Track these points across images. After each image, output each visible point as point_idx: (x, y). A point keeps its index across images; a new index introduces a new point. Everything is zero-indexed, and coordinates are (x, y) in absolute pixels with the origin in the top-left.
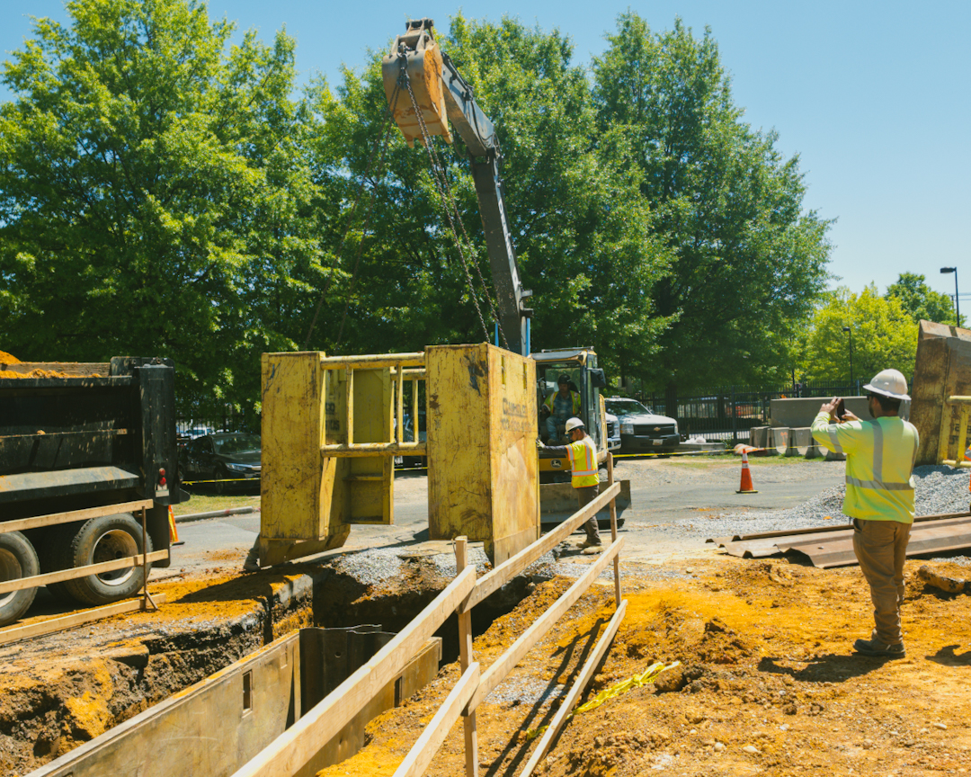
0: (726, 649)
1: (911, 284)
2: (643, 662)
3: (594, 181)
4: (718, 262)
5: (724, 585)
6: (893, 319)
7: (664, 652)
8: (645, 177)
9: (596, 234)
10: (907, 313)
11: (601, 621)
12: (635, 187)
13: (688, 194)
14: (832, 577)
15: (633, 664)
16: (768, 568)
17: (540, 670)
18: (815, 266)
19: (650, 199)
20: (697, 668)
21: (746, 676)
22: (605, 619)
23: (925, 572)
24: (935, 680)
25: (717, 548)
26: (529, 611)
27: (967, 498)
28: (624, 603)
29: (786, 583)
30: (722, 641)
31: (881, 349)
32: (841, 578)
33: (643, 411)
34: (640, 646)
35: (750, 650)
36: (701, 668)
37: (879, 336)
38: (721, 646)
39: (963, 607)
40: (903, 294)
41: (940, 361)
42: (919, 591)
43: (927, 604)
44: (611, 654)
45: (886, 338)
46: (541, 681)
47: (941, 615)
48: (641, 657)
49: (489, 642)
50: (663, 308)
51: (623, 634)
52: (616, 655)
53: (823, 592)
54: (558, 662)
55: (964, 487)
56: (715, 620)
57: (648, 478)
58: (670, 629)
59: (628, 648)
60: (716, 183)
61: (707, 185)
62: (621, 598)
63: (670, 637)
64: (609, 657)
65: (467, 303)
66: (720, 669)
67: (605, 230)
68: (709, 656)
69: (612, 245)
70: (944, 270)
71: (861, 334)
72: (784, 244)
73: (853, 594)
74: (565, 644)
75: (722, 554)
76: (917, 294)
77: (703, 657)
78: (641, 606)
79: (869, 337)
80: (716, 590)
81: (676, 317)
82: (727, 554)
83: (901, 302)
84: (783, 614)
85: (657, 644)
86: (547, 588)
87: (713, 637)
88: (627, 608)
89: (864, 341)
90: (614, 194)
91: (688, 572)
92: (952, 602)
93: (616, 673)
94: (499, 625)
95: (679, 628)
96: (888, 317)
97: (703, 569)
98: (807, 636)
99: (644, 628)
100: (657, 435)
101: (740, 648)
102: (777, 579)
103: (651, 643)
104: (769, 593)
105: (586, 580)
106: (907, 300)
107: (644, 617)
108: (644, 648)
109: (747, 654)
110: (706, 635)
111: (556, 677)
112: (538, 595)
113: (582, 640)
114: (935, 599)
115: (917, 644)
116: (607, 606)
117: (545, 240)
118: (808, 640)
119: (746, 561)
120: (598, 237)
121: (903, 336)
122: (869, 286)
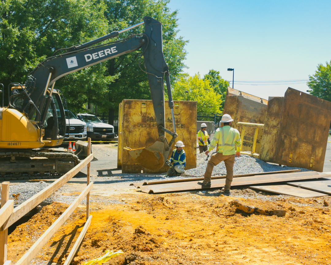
0: (147, 243)
1: (214, 75)
2: (100, 250)
3: (82, 6)
4: (138, 54)
5: (141, 208)
6: (206, 89)
7: (112, 244)
8: (107, 9)
9: (81, 32)
10: (211, 87)
11: (78, 227)
12: (102, 12)
13: (126, 20)
14: (191, 204)
15: (95, 251)
16: (162, 199)
17: (42, 254)
18: (179, 61)
19: (109, 19)
20: (133, 255)
21: (159, 259)
22: (80, 226)
23: (237, 203)
24: (250, 259)
25: (136, 188)
26: (38, 222)
27: (243, 168)
28: (90, 217)
29: (171, 207)
30: (145, 239)
31: (200, 102)
32: (195, 204)
33: (98, 121)
34: (98, 241)
35: (159, 244)
36: (136, 255)
37: (200, 96)
38: (144, 242)
39: (254, 220)
40: (210, 79)
41: (235, 106)
42: (233, 212)
43: (238, 219)
44: (82, 245)
45: (202, 97)
46: (43, 261)
47: (245, 225)
48: (99, 246)
49: (13, 239)
50: (111, 72)
51: (89, 234)
52: (85, 246)
53: (188, 211)
54: (53, 249)
55: (242, 163)
56: (141, 227)
57: (99, 153)
58: (115, 231)
59: (92, 242)
60: (139, 17)
61: (135, 17)
62: (89, 214)
63: (115, 236)
64: (82, 247)
65: (12, 59)
66: (145, 255)
67: (86, 31)
68: (138, 247)
69: (89, 39)
70: (229, 70)
71: (192, 94)
72: (167, 49)
73: (202, 213)
74: (57, 239)
75: (138, 191)
76: (216, 79)
77: (134, 247)
78: (99, 219)
79: (196, 96)
80: (137, 210)
81: (117, 76)
82: (141, 191)
83: (209, 82)
84: (172, 223)
85: (108, 240)
86: (49, 209)
87: (139, 236)
88: (92, 220)
89: (194, 98)
90: (92, 15)
91: (122, 201)
92: (249, 218)
93: (85, 256)
94: (20, 229)
95: (120, 231)
96: (204, 88)
97: (129, 199)
98: (185, 236)
99: (101, 231)
100: (104, 133)
101: (154, 243)
102: (166, 205)
103: (104, 239)
104: (164, 212)
105: (74, 206)
106: (212, 82)
107: (101, 225)
108: (101, 242)
109: (158, 246)
110: (136, 236)
111: (52, 258)
112: (43, 212)
113: (66, 237)
114: (241, 216)
115: (237, 239)
116: (81, 218)
117: (55, 32)
118: (186, 238)
119: (150, 195)
120: (82, 34)
121: (209, 97)
122: (197, 74)
